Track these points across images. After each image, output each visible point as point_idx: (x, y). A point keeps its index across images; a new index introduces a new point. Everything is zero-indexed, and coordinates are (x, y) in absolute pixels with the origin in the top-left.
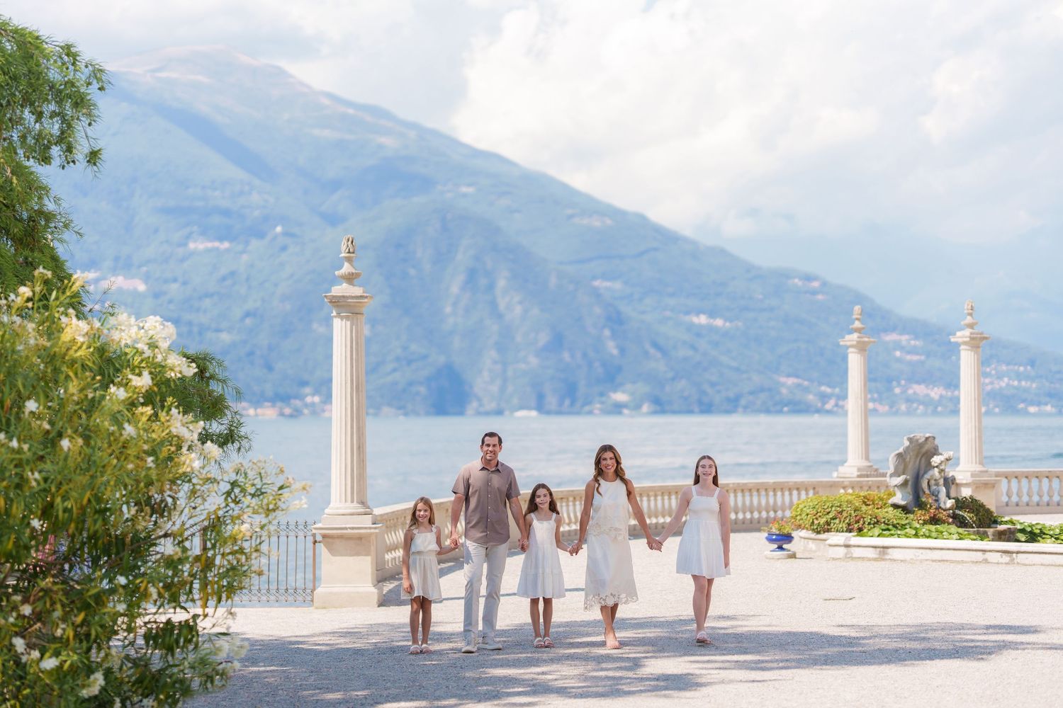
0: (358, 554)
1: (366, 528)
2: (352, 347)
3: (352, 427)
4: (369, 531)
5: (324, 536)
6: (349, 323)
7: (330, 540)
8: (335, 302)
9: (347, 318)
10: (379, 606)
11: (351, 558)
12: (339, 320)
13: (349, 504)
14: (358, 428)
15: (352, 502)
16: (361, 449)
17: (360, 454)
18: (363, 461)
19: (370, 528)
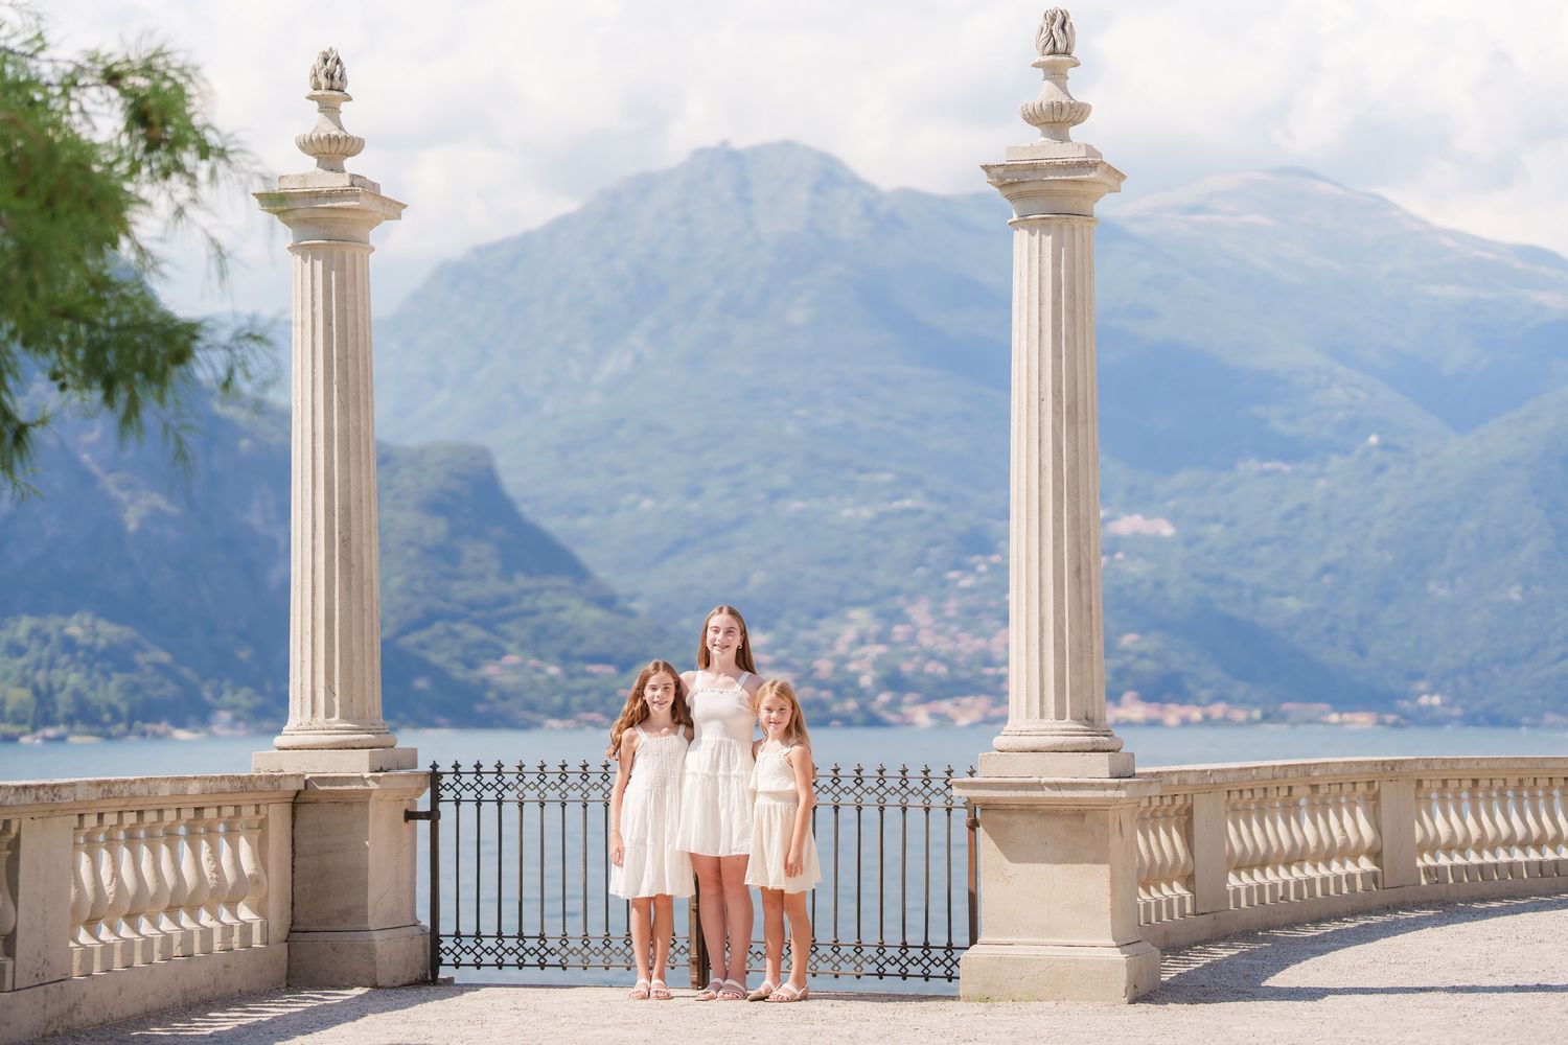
0: (1071, 857)
1: (1092, 786)
2: (1056, 304)
3: (1058, 518)
4: (1100, 794)
5: (988, 806)
6: (1048, 240)
7: (1002, 818)
8: (1012, 184)
9: (1044, 226)
10: (1132, 1002)
11: (1058, 868)
12: (1026, 232)
13: (1050, 722)
14: (1076, 521)
15: (1060, 716)
16: (1084, 577)
17: (1079, 592)
18: (1090, 608)
19: (1104, 787)
